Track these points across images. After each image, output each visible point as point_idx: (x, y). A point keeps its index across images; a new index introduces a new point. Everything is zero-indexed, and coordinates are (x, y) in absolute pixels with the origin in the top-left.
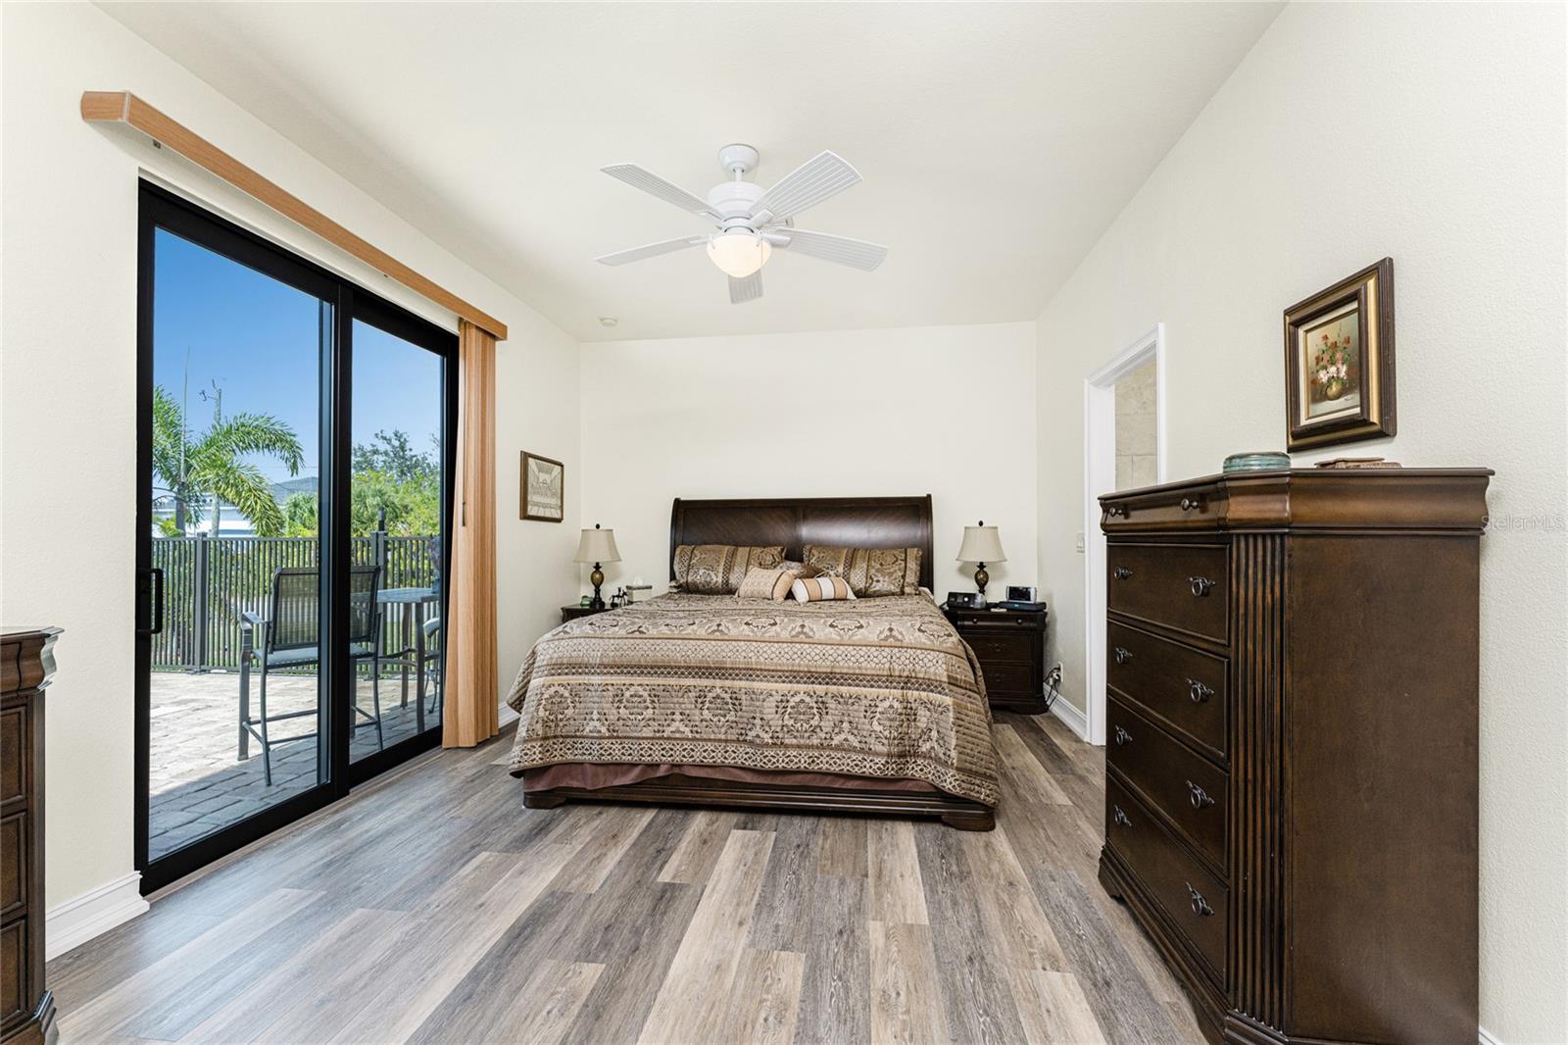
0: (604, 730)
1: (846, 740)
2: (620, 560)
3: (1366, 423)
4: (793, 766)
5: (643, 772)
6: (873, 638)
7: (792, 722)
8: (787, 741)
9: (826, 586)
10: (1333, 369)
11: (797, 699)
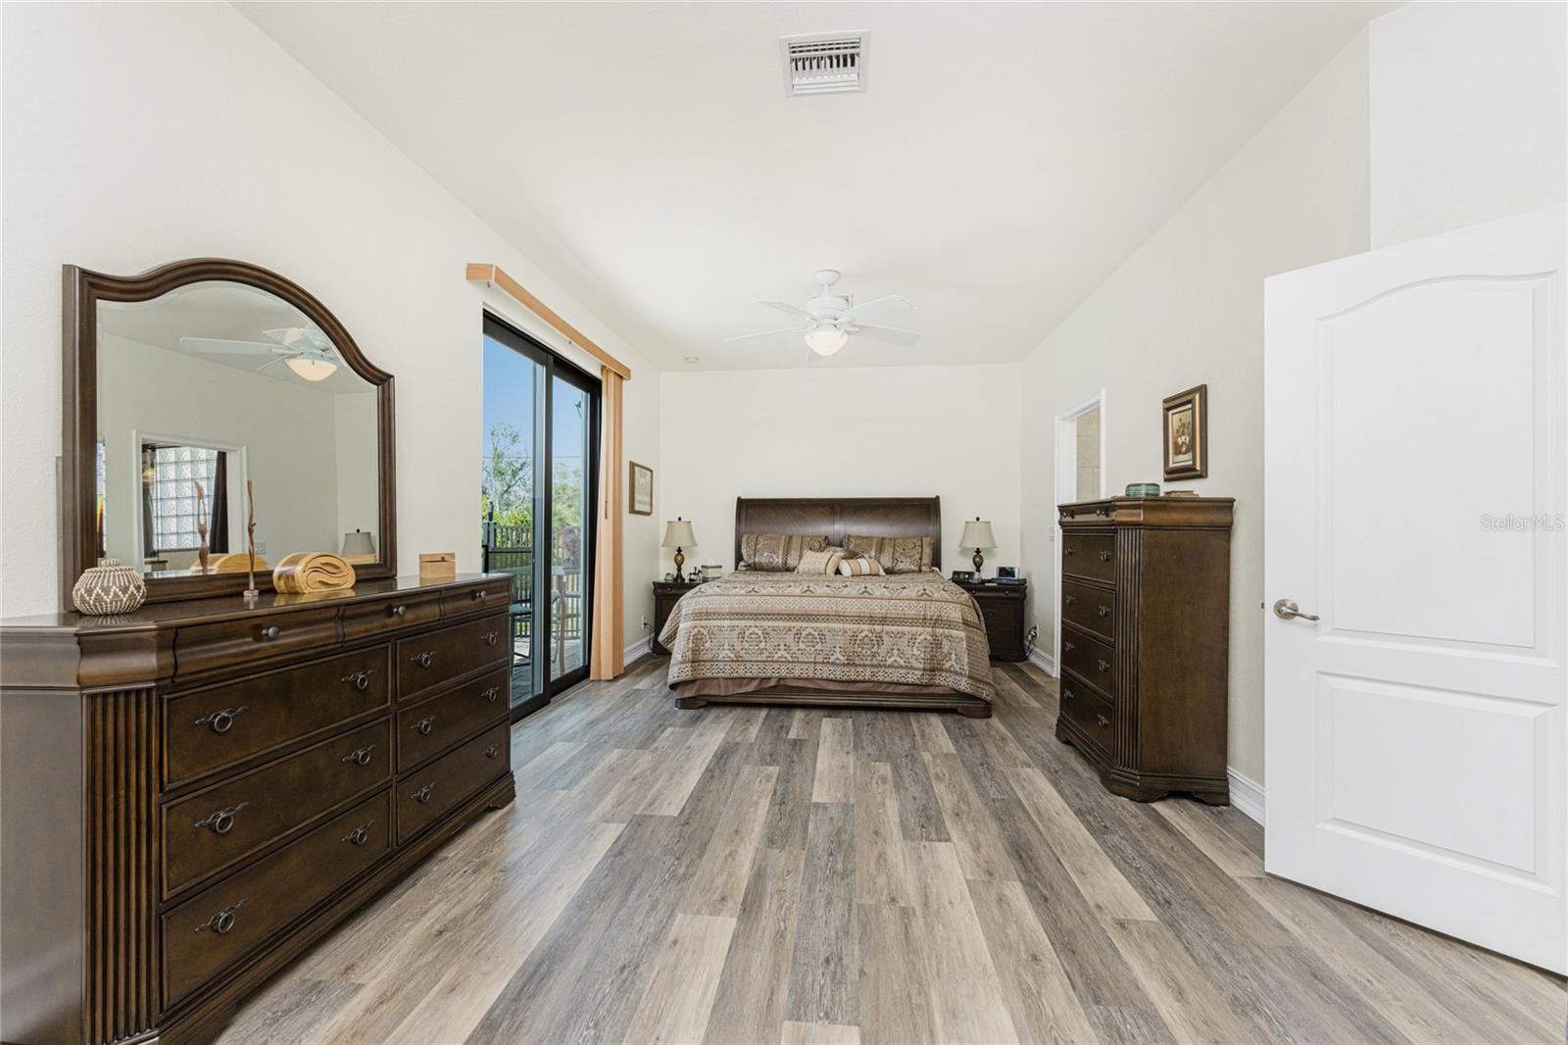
0: (733, 656)
1: (895, 661)
2: (696, 545)
3: (1194, 470)
4: (861, 678)
5: (759, 684)
6: (913, 595)
7: (860, 649)
8: (857, 662)
9: (864, 565)
10: (1183, 438)
11: (863, 634)
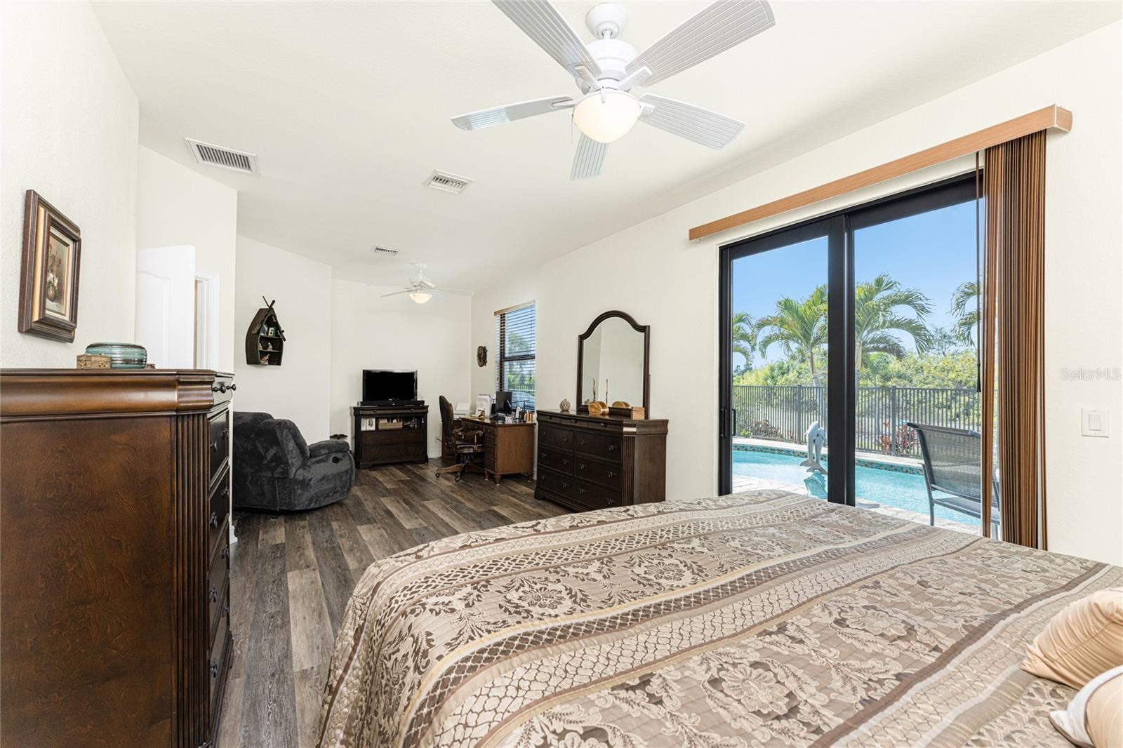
10: (51, 274)
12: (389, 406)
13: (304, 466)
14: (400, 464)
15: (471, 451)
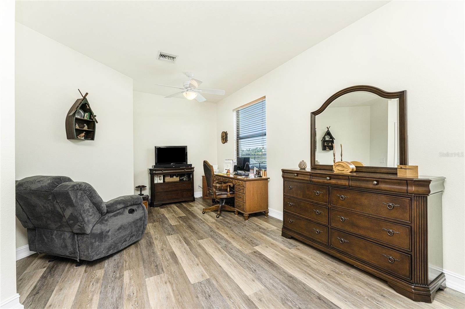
12: (171, 168)
13: (101, 221)
14: (178, 203)
15: (225, 196)
